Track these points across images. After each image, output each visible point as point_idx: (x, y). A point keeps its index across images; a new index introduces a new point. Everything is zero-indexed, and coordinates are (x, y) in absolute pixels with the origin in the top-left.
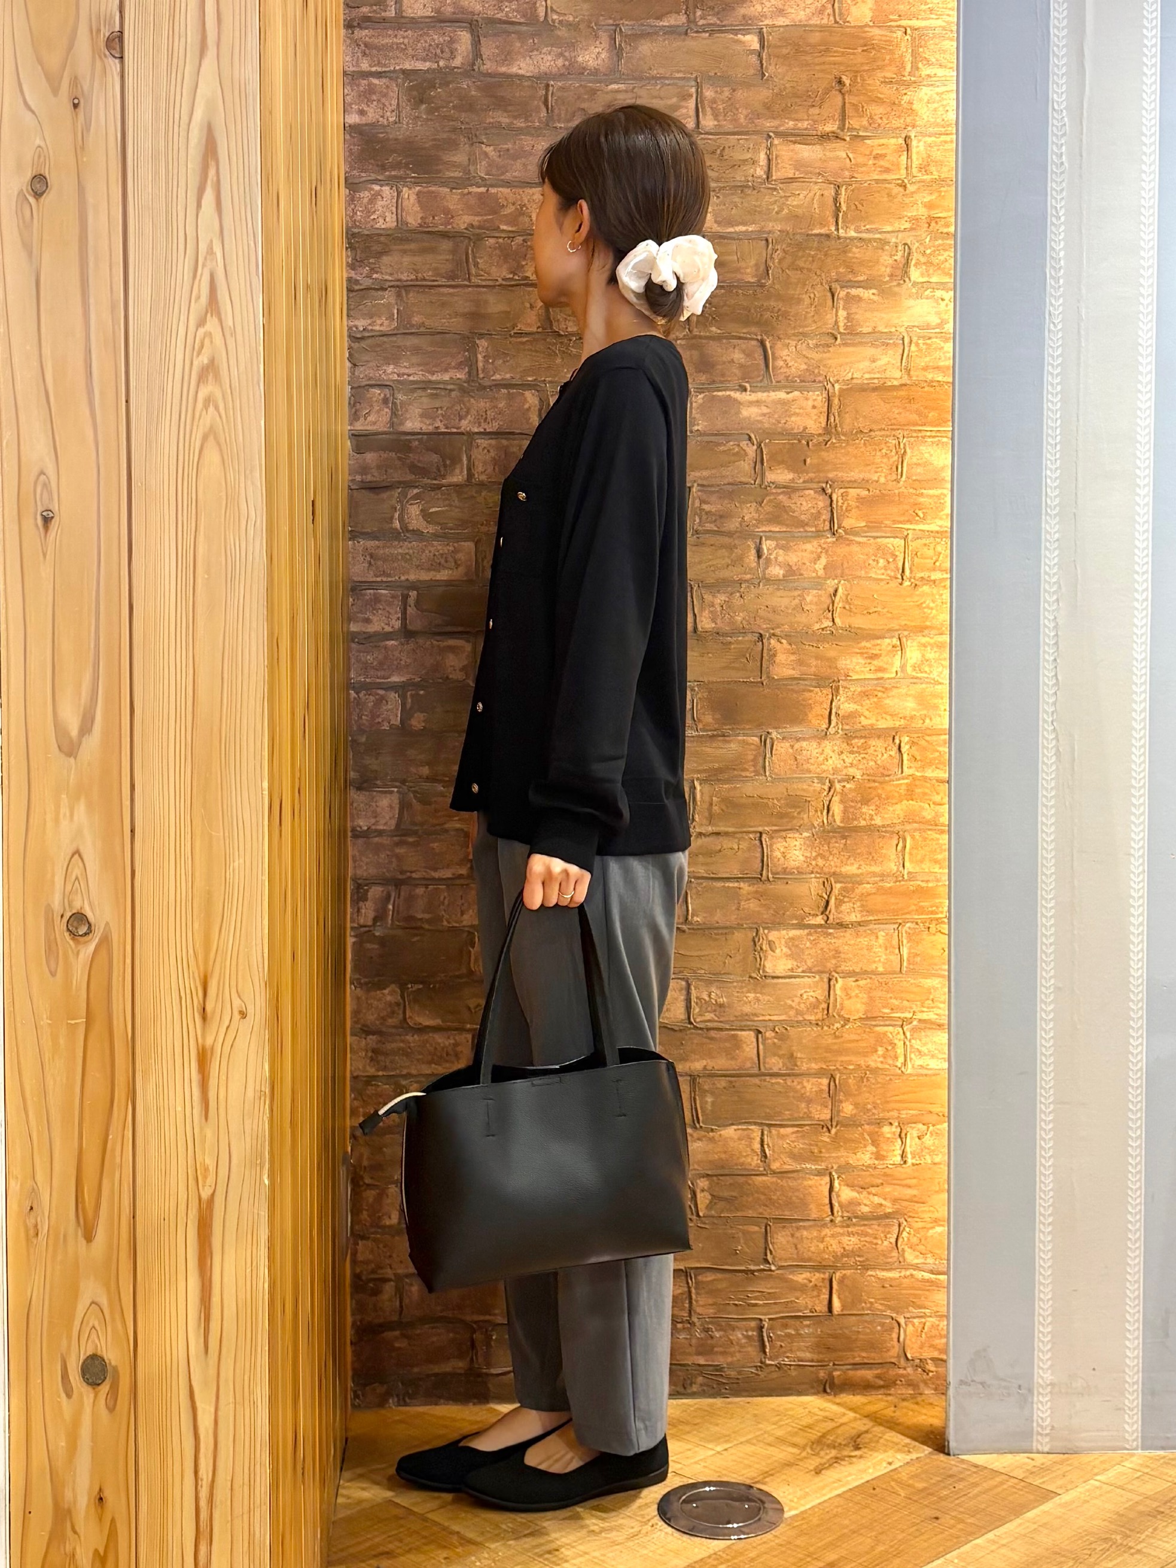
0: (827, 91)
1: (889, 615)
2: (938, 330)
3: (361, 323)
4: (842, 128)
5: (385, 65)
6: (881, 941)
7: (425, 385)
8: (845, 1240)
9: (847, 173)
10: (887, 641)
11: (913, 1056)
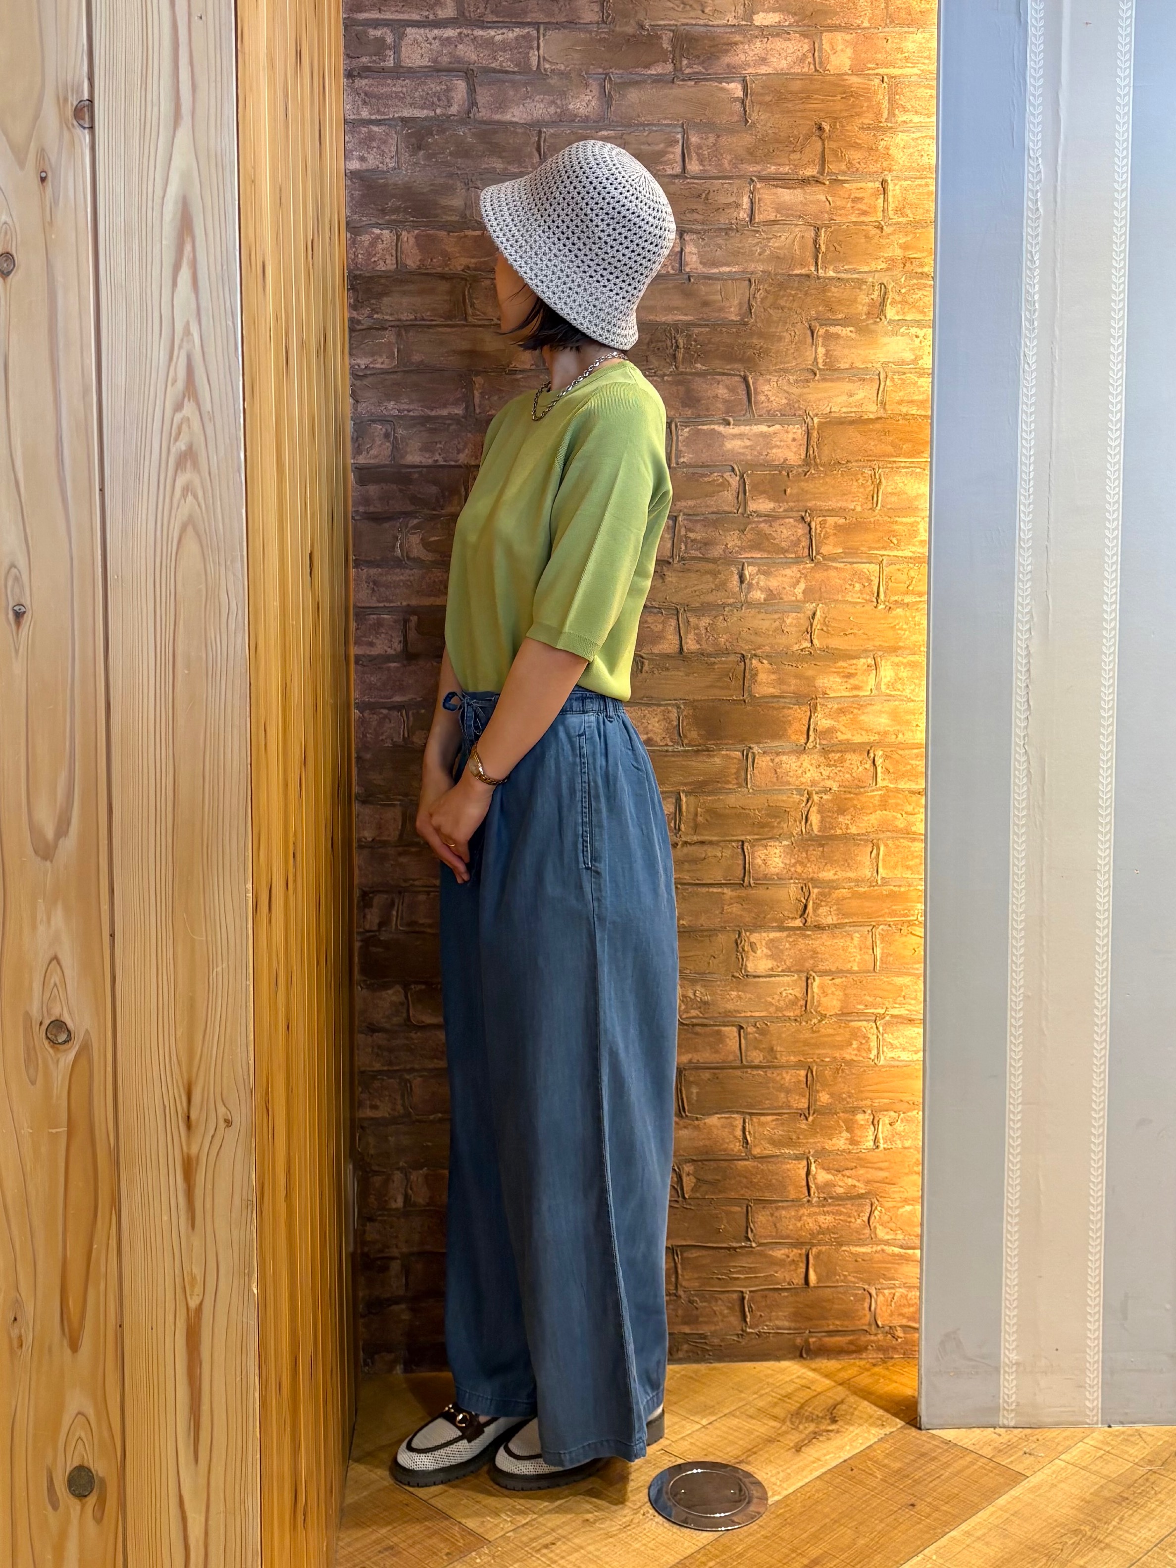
0: (808, 137)
1: (865, 637)
2: (912, 366)
3: (363, 362)
4: (822, 172)
5: (384, 113)
6: (856, 941)
7: (424, 420)
8: (821, 1219)
9: (826, 215)
10: (863, 661)
11: (885, 1049)
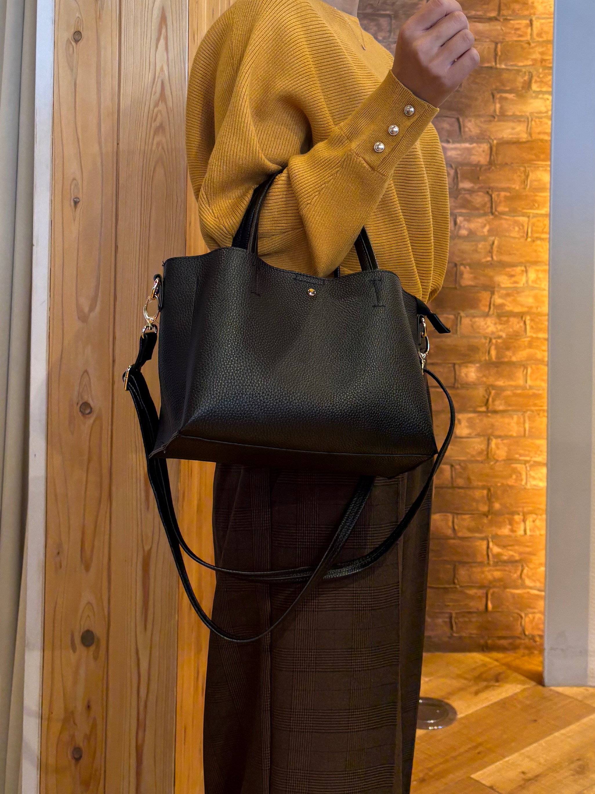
1: (521, 255)
2: (544, 114)
4: (499, 14)
6: (515, 420)
8: (495, 573)
9: (501, 37)
10: (519, 268)
11: (530, 479)
